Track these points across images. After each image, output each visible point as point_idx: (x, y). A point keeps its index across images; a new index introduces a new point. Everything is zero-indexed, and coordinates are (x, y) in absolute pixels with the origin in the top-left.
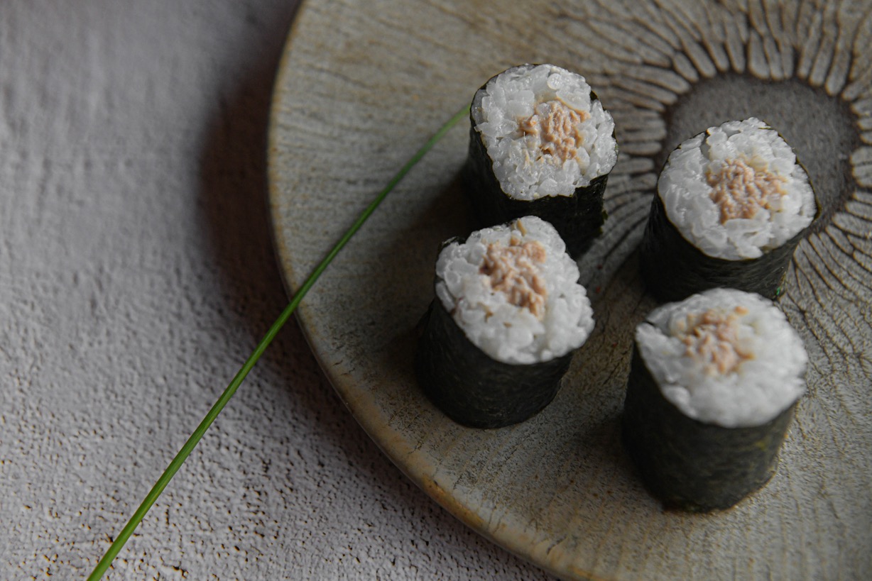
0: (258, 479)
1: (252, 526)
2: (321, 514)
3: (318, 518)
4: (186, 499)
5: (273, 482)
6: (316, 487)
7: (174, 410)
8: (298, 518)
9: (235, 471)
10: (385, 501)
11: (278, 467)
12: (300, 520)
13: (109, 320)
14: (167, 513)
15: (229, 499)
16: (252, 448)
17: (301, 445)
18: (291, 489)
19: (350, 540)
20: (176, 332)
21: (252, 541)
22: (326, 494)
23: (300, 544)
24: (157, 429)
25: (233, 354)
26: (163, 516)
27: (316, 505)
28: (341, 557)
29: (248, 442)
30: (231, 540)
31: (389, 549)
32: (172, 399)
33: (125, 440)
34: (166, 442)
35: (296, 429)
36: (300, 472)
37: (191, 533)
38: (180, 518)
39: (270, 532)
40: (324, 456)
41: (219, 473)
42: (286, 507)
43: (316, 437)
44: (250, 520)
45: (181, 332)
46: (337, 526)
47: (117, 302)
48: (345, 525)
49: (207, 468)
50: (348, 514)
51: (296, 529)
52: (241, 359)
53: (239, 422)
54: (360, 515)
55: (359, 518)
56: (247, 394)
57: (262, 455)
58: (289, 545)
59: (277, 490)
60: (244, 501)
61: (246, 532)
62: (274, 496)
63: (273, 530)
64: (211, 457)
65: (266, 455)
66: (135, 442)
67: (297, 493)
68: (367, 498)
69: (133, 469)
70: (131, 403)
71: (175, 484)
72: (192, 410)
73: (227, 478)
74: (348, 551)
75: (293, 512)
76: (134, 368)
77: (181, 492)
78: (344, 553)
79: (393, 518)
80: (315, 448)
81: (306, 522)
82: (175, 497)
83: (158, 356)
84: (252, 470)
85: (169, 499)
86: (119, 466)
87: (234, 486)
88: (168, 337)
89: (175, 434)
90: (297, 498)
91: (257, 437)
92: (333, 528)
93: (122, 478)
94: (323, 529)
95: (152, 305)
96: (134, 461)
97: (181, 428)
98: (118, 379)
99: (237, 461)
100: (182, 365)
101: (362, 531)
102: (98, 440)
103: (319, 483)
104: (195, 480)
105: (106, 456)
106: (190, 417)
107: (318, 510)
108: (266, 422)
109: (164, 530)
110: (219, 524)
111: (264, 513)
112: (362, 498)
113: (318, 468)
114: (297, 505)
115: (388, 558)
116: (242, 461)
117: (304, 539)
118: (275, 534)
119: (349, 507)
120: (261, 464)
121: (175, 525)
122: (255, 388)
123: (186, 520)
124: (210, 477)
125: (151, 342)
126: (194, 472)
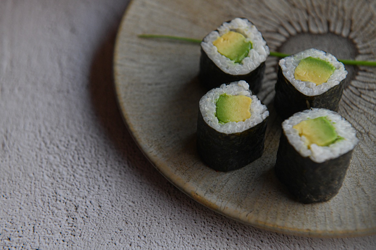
0: (73, 213)
1: (70, 232)
2: (100, 226)
3: (98, 228)
4: (42, 222)
5: (79, 214)
6: (98, 216)
7: (37, 186)
8: (90, 228)
9: (63, 210)
10: (127, 220)
11: (82, 208)
12: (91, 229)
13: (10, 152)
14: (34, 228)
15: (60, 222)
16: (71, 201)
17: (91, 199)
18: (87, 217)
19: (112, 236)
20: (39, 155)
21: (70, 238)
22: (102, 218)
23: (90, 238)
24: (30, 194)
25: (63, 164)
26: (32, 229)
27: (97, 223)
28: (108, 243)
29: (69, 198)
30: (61, 238)
31: (128, 240)
32: (37, 182)
33: (16, 199)
34: (34, 199)
35: (90, 193)
36: (91, 210)
37: (43, 235)
38: (39, 230)
39: (78, 234)
40: (101, 203)
41: (56, 211)
42: (84, 224)
43: (98, 196)
44: (69, 229)
45: (40, 155)
46: (106, 231)
47: (14, 144)
48: (110, 230)
49: (51, 209)
50: (111, 226)
51: (89, 232)
52: (66, 165)
53: (65, 191)
54: (116, 226)
55: (116, 228)
56: (68, 179)
57: (75, 204)
58: (86, 239)
59: (81, 217)
60: (67, 222)
61: (67, 235)
62: (80, 220)
63: (79, 233)
64: (53, 205)
65: (76, 203)
66: (20, 200)
67: (89, 218)
68: (120, 219)
69: (19, 211)
70: (19, 184)
71: (37, 216)
72: (45, 186)
73: (59, 213)
74: (111, 241)
75: (87, 226)
76: (20, 170)
77: (40, 219)
78: (109, 242)
79: (130, 227)
80: (97, 200)
81: (93, 230)
82: (37, 221)
83: (31, 165)
84: (70, 210)
85: (35, 222)
86: (13, 210)
87: (62, 216)
88: (35, 158)
89: (38, 196)
90: (89, 220)
91: (72, 196)
92: (105, 232)
93: (14, 214)
94: (100, 232)
95: (29, 145)
96: (20, 207)
97: (40, 194)
98: (13, 175)
99: (64, 206)
100: (41, 168)
101: (117, 232)
102: (5, 199)
103: (99, 214)
104: (46, 214)
105: (8, 206)
106: (44, 189)
107: (98, 225)
108: (77, 190)
109: (32, 235)
110: (56, 232)
111: (75, 226)
112: (117, 219)
113: (99, 208)
114: (89, 223)
115: (128, 243)
116: (66, 206)
117: (92, 237)
118: (80, 235)
119: (112, 223)
120: (74, 207)
121: (37, 232)
122: (72, 177)
123: (41, 230)
124: (52, 213)
125: (28, 160)
126: (45, 211)
